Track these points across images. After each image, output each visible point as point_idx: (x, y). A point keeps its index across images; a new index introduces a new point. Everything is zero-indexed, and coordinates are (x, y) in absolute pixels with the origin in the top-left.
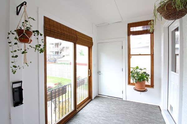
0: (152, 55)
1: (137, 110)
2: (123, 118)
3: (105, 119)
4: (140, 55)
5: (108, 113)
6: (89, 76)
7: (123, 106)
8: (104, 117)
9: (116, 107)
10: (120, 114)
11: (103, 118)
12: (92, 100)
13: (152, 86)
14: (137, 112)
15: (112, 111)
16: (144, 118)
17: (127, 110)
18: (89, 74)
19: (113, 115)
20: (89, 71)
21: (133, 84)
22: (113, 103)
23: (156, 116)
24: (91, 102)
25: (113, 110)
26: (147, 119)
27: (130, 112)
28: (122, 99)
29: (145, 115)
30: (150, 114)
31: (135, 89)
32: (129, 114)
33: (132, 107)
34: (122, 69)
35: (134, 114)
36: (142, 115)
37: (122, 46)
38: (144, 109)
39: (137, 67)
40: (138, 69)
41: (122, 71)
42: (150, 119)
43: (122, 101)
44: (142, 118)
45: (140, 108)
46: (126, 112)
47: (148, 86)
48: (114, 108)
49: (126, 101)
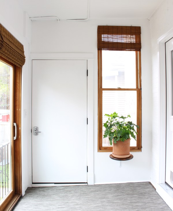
0: (139, 91)
4: (120, 89)
6: (15, 138)
7: (93, 194)
12: (21, 197)
13: (139, 148)
14: (121, 199)
16: (135, 204)
17: (104, 200)
18: (14, 136)
20: (14, 127)
23: (150, 197)
24: (22, 201)
27: (109, 202)
28: (87, 183)
29: (134, 199)
30: (141, 196)
31: (113, 157)
32: (109, 205)
33: (109, 193)
34: (87, 118)
35: (117, 203)
36: (129, 201)
37: (87, 70)
38: (130, 192)
39: (115, 113)
40: (117, 116)
41: (87, 124)
42: (144, 203)
43: (88, 188)
44: (132, 205)
45: (123, 191)
46: (102, 203)
47: (133, 149)
48: (77, 201)
49: (95, 185)
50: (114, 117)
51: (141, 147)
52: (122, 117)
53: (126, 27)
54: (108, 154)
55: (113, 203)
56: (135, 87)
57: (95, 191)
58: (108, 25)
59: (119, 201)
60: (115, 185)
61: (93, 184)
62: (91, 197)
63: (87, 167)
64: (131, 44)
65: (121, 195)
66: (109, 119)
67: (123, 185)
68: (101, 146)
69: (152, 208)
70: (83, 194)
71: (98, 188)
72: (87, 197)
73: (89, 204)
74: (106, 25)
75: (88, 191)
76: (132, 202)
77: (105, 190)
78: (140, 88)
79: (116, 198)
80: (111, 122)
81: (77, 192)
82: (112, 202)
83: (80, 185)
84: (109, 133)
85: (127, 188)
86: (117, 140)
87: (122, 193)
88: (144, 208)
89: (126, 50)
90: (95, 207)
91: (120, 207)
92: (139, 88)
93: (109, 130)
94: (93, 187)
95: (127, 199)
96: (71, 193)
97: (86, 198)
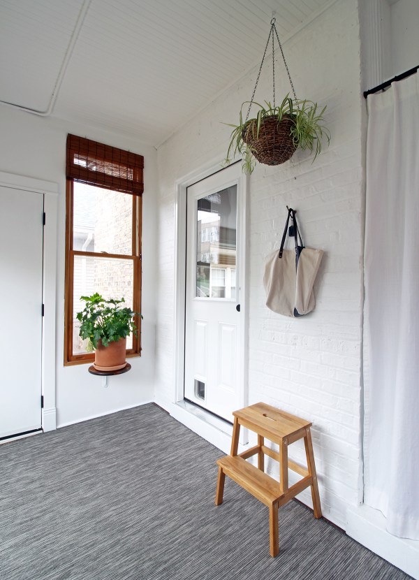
0: (137, 260)
1: (111, 438)
2: (93, 485)
3: (24, 535)
5: (20, 510)
7: (60, 449)
8: (14, 534)
9: (34, 467)
10: (72, 478)
11: (12, 542)
13: (137, 350)
14: (118, 444)
15: (30, 492)
16: (146, 447)
17: (88, 454)
19: (50, 500)
21: (82, 359)
22: (12, 463)
23: (164, 427)
25: (32, 486)
26: (155, 444)
27: (99, 455)
28: (41, 429)
29: (142, 438)
30: (151, 430)
31: (94, 371)
32: (102, 462)
33: (93, 437)
34: (43, 306)
35: (115, 452)
36: (135, 444)
37: (44, 214)
38: (130, 426)
39: (97, 295)
40: (102, 300)
41: (43, 315)
42: (159, 439)
43: (47, 438)
44: (142, 449)
45: (117, 428)
46: (86, 461)
47: (129, 353)
48: (29, 474)
49: (59, 430)
50: (97, 302)
51: (141, 349)
52: (112, 301)
53: (121, 151)
54: (86, 366)
55: (107, 454)
56: (130, 254)
57: (64, 441)
58: (88, 138)
59: (117, 448)
60: (98, 420)
61: (54, 428)
62: (59, 456)
63: (42, 397)
64: (127, 181)
65: (116, 437)
66: (87, 305)
67: (112, 417)
68: (70, 354)
69: (177, 444)
70: (39, 453)
71: (67, 433)
72: (48, 458)
73: (58, 472)
74: (84, 137)
75: (48, 445)
76: (141, 444)
77: (83, 434)
78: (139, 255)
79: (109, 443)
80: (92, 310)
81: (23, 455)
82: (104, 453)
83: (26, 438)
84: (91, 328)
85: (121, 421)
86: (109, 340)
87: (117, 431)
88: (164, 449)
89: (118, 191)
90: (74, 474)
91: (124, 459)
92: (137, 255)
93: (90, 324)
94: (57, 435)
95: (129, 441)
96: (10, 460)
97: (50, 460)
